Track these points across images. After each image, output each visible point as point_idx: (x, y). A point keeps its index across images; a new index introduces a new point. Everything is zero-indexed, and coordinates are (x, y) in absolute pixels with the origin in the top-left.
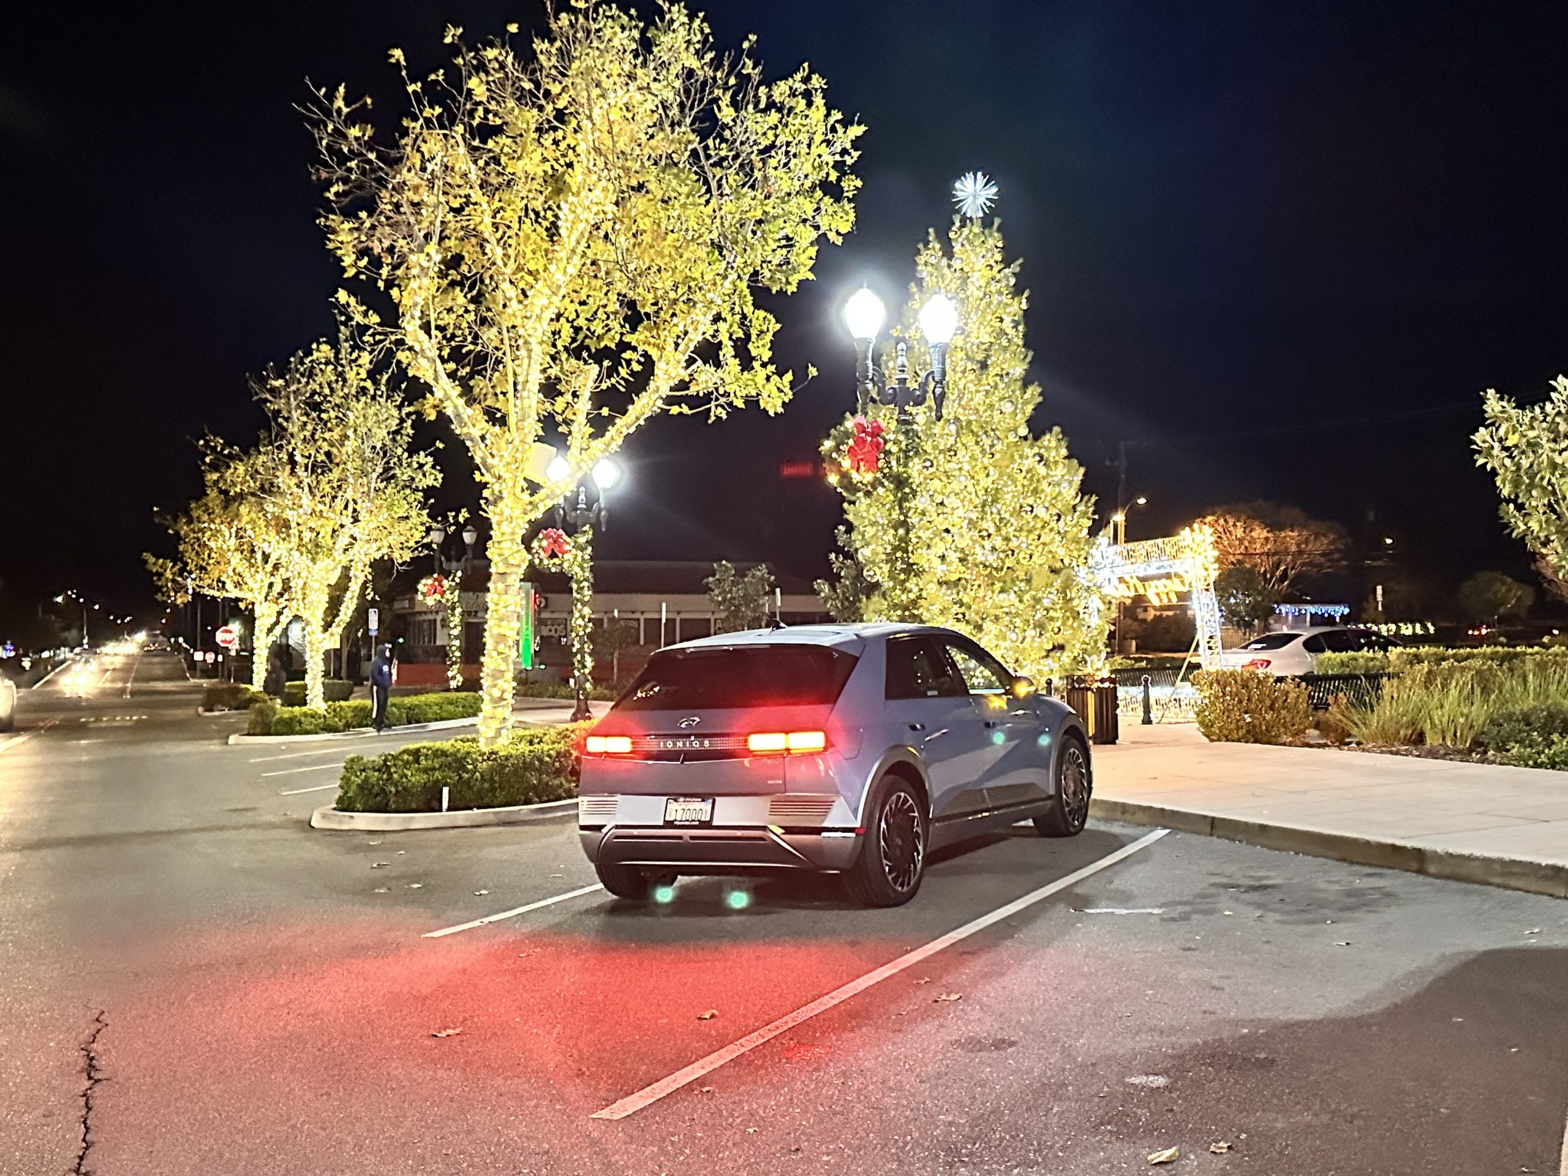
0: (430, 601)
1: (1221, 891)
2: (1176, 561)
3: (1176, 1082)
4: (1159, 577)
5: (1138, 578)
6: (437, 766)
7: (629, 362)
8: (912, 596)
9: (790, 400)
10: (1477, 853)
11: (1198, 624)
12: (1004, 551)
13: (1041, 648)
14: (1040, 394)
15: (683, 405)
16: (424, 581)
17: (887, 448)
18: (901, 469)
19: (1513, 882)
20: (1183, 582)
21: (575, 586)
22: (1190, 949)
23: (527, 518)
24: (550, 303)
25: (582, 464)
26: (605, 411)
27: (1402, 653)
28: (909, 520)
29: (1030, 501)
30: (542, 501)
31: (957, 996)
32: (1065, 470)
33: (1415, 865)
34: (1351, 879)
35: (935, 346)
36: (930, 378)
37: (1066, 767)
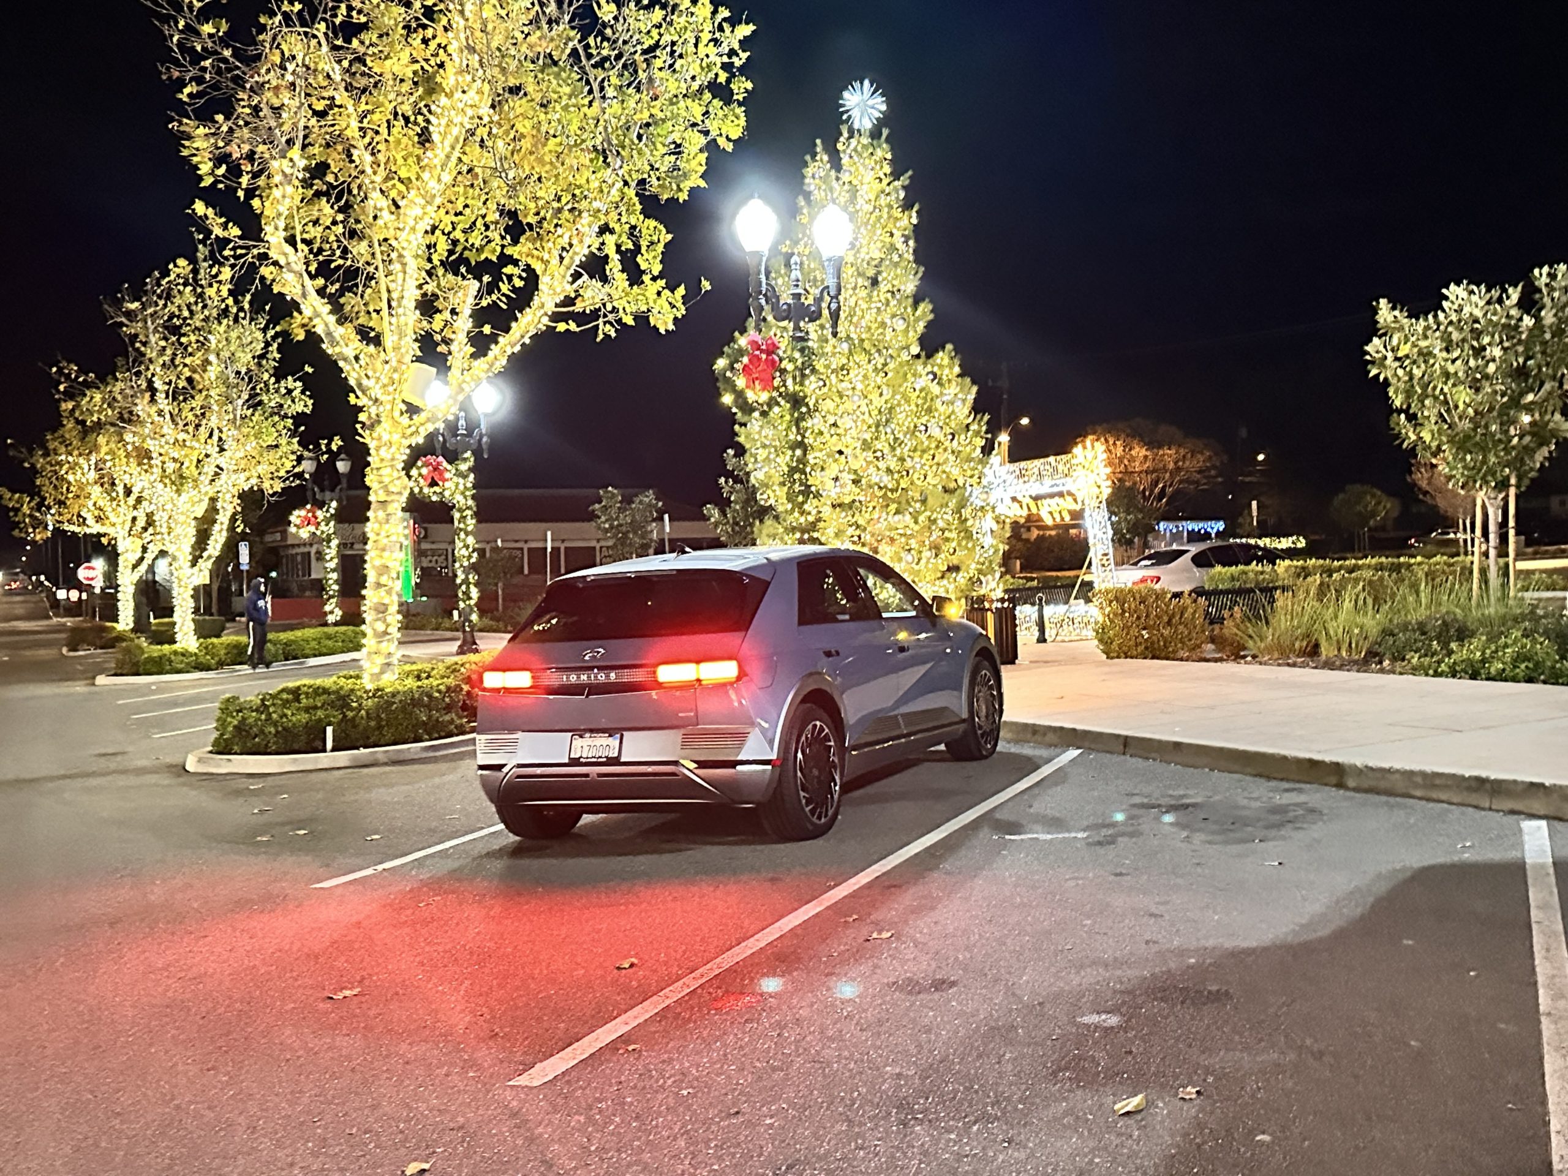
0: (304, 534)
1: (1142, 811)
2: (1068, 479)
3: (1129, 1020)
4: (1052, 496)
5: (1031, 497)
6: (319, 705)
7: (510, 278)
8: (811, 519)
9: (683, 316)
10: (1397, 766)
11: (1091, 541)
12: (899, 472)
13: (936, 569)
14: (932, 311)
15: (570, 322)
16: (296, 513)
17: (782, 366)
18: (797, 388)
19: (1434, 795)
20: (1075, 500)
21: (457, 515)
22: (1121, 874)
23: (407, 443)
24: (425, 213)
25: (464, 386)
26: (487, 329)
27: (1290, 566)
28: (806, 441)
29: (924, 420)
30: (422, 424)
31: (889, 934)
32: (958, 388)
33: (1333, 780)
34: (1271, 794)
35: (829, 260)
36: (825, 294)
37: (978, 689)
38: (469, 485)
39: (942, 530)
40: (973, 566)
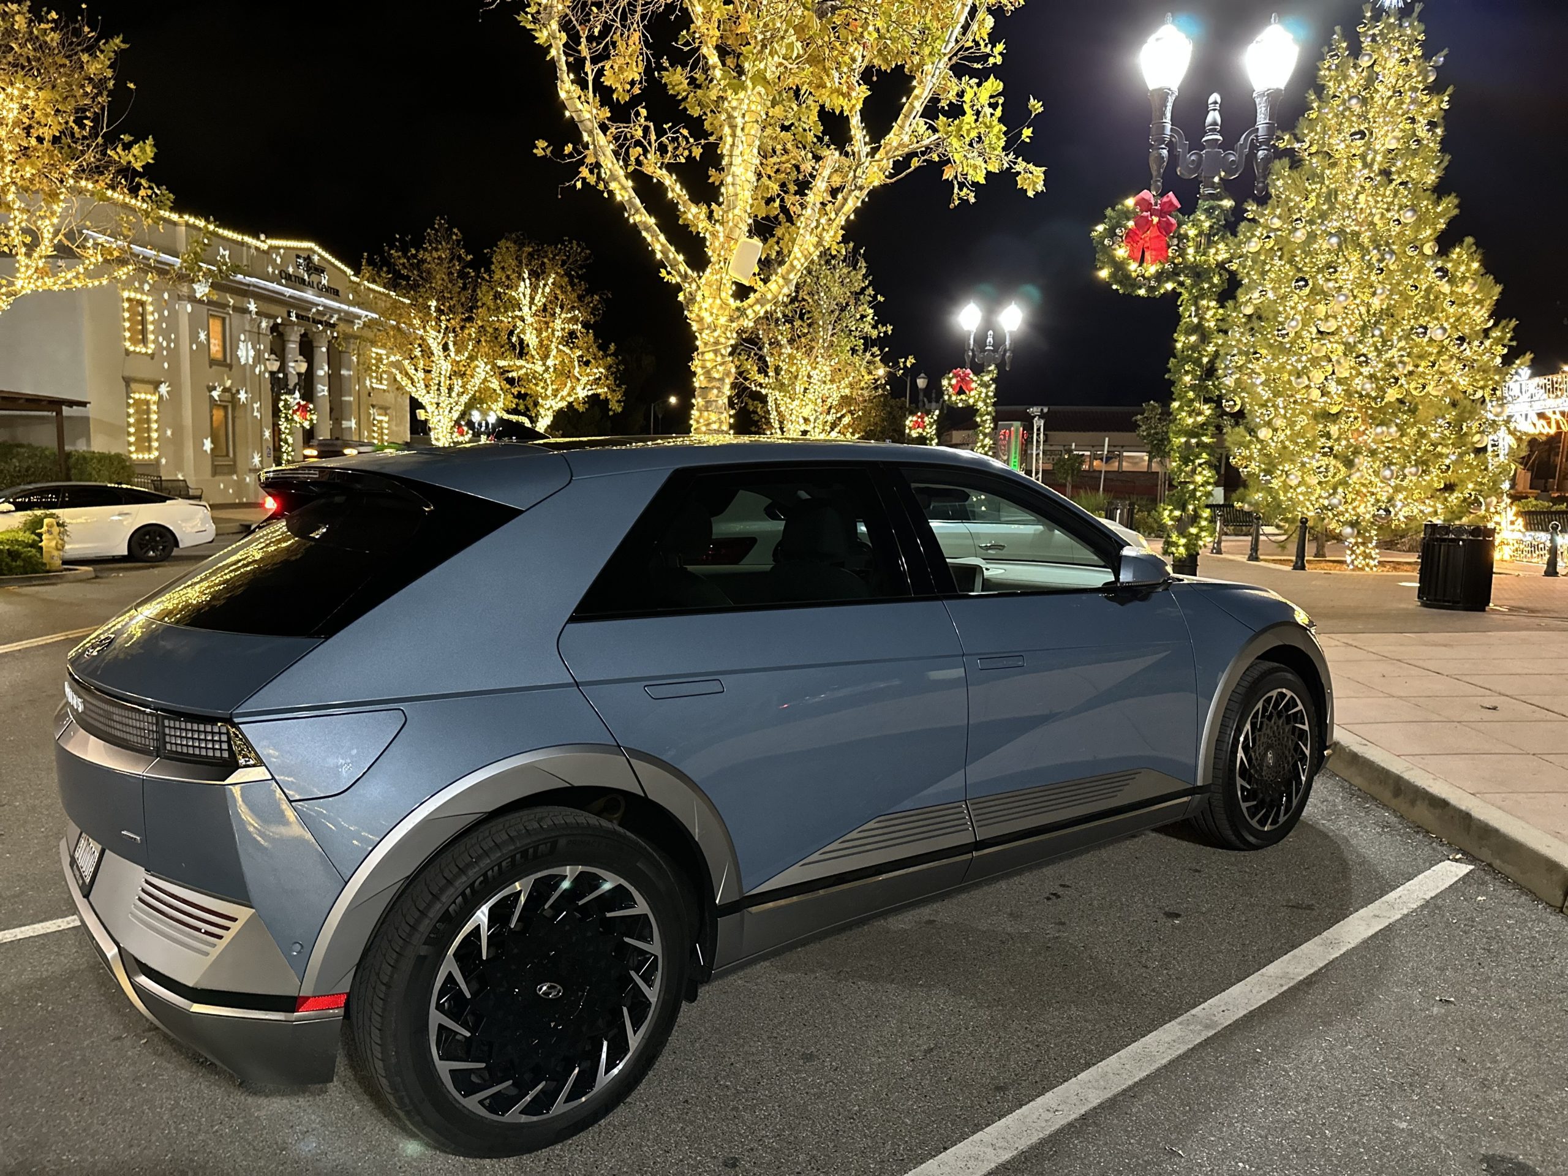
13: (1429, 487)
14: (1458, 206)
16: (910, 418)
18: (1200, 258)
21: (978, 420)
32: (1476, 287)
37: (1253, 725)
38: (991, 394)
39: (1435, 445)
40: (1471, 486)
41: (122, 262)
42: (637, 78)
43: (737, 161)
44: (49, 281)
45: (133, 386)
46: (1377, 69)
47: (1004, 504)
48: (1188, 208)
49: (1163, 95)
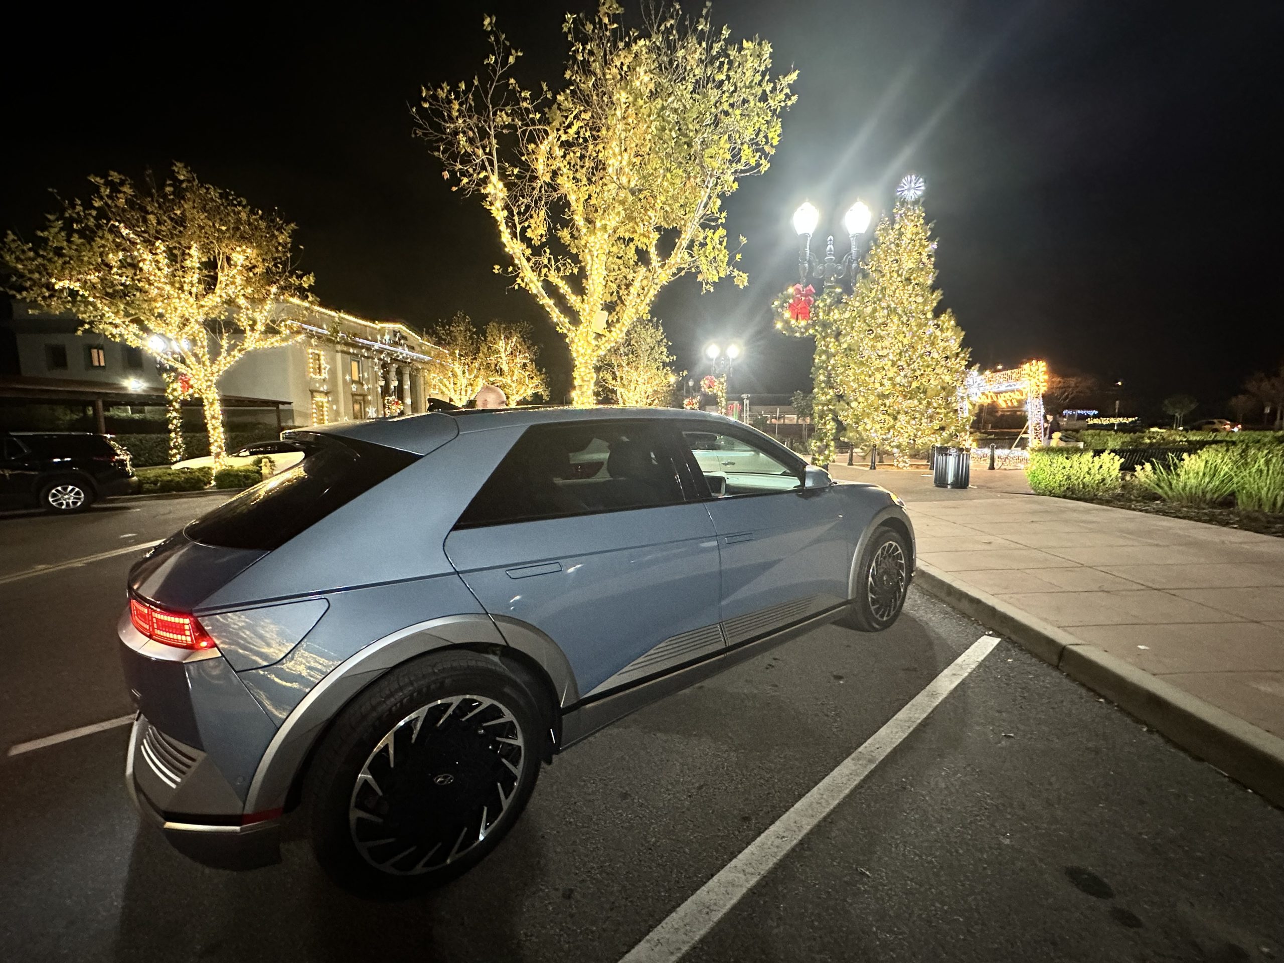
2: (1018, 382)
5: (994, 392)
11: (1029, 416)
20: (1022, 394)
32: (953, 333)
35: (853, 237)
37: (877, 562)
38: (725, 388)
39: (936, 408)
40: (953, 428)
41: (298, 332)
42: (544, 233)
43: (594, 272)
44: (262, 343)
45: (315, 394)
46: (903, 230)
47: (736, 442)
48: (819, 292)
49: (805, 236)
